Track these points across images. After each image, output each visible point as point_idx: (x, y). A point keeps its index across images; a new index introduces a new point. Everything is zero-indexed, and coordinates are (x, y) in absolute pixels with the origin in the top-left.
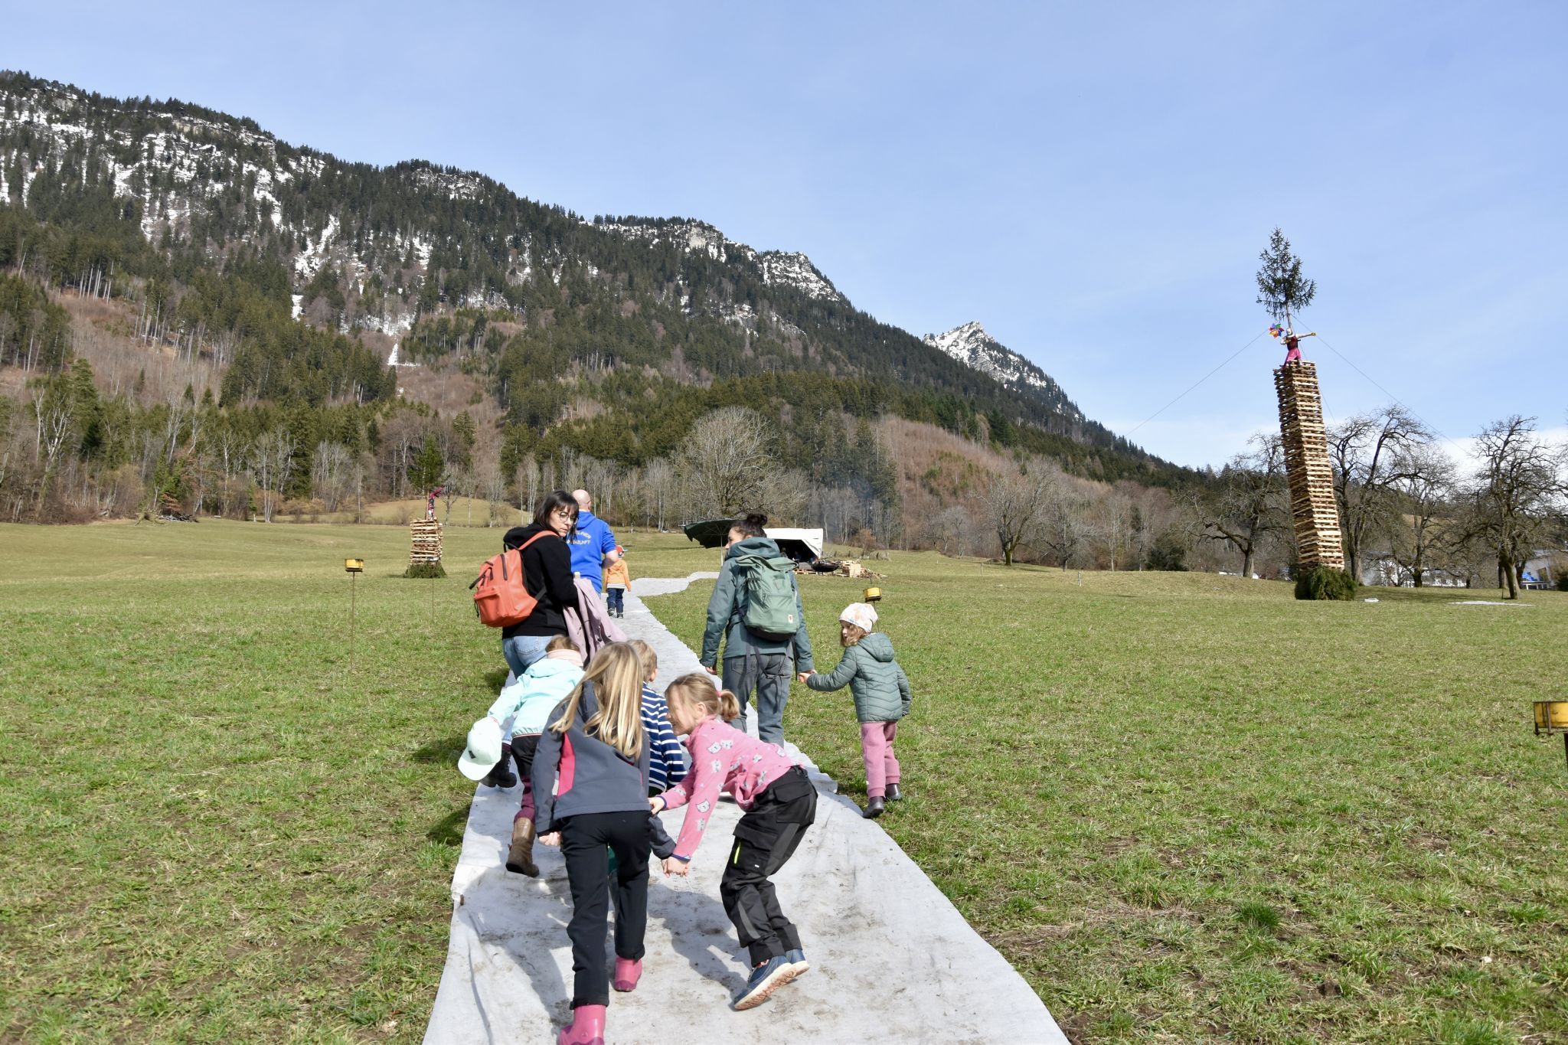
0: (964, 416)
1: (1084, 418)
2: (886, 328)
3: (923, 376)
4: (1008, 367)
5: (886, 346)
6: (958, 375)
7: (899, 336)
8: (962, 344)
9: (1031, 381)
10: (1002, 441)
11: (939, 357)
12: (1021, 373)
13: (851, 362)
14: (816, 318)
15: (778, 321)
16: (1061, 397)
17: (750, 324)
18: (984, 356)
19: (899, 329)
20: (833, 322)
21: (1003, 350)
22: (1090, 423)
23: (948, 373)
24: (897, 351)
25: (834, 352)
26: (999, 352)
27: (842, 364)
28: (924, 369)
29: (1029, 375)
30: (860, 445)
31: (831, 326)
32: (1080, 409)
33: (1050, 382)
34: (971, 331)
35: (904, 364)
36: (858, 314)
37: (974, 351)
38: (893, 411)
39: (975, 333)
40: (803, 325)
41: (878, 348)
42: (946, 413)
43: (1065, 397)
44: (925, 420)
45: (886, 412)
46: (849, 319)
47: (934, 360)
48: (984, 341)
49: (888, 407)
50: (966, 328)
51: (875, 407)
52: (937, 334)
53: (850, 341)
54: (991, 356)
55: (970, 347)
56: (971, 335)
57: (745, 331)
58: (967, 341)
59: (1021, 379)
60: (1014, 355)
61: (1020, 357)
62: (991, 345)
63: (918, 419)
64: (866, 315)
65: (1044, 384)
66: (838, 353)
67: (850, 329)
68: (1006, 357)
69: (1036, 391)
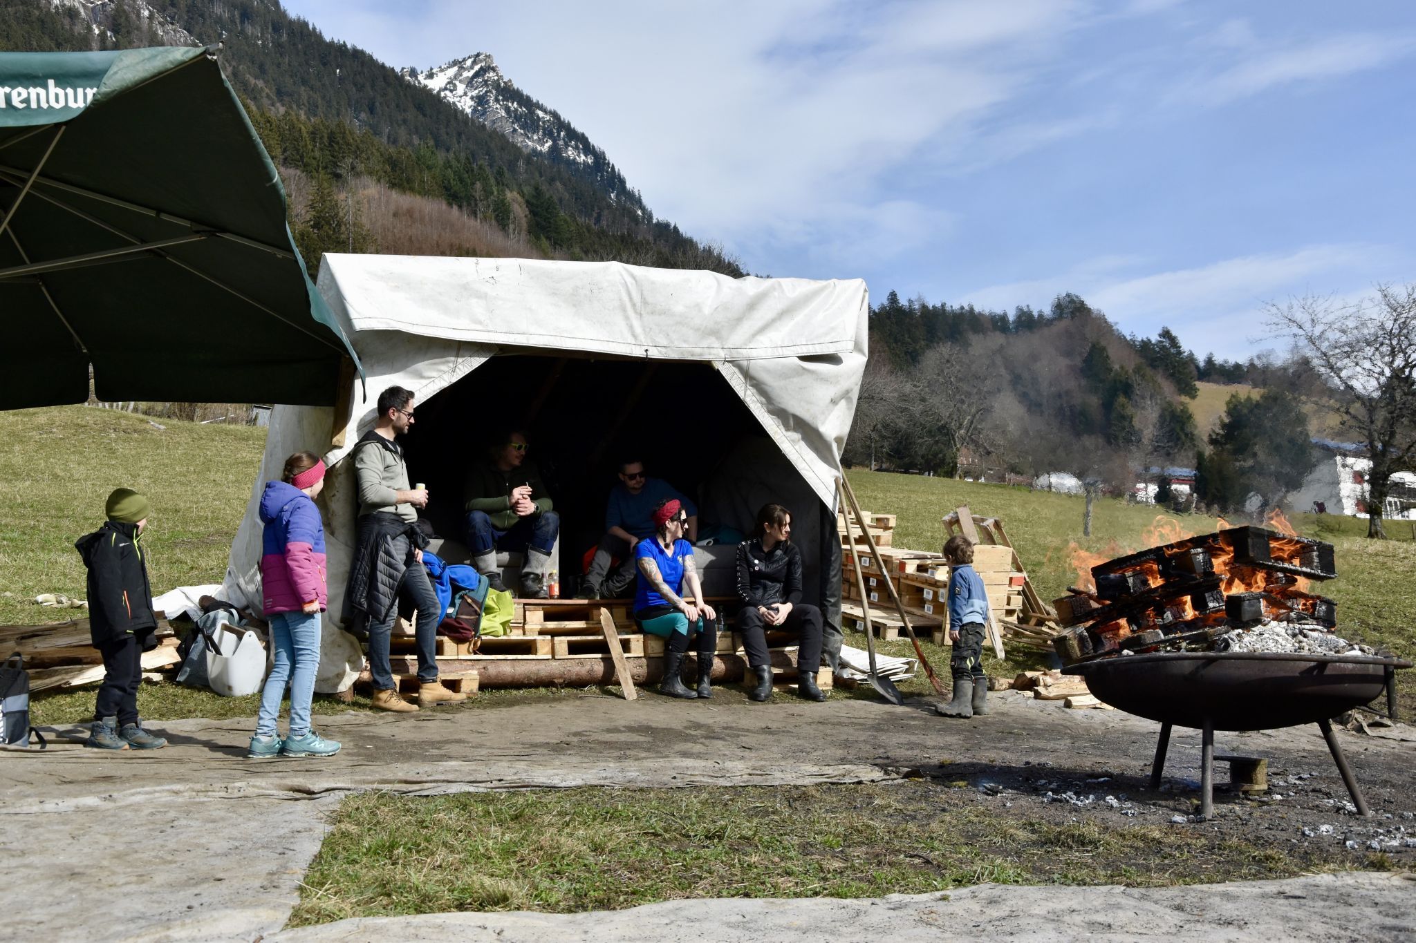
0: (487, 192)
1: (650, 216)
2: (340, 51)
3: (402, 133)
4: (535, 130)
5: (341, 79)
6: (459, 134)
7: (363, 64)
8: (461, 88)
9: (571, 153)
10: (548, 238)
11: (430, 104)
12: (554, 141)
13: (281, 101)
14: (219, 20)
15: (151, 17)
16: (616, 181)
17: (100, 16)
18: (497, 109)
19: (362, 52)
20: (249, 30)
21: (525, 101)
22: (659, 224)
23: (443, 131)
24: (360, 88)
25: (252, 81)
26: (520, 105)
27: (265, 101)
28: (405, 121)
29: (567, 145)
30: (317, 226)
31: (246, 38)
32: (645, 201)
33: (600, 158)
34: (477, 68)
35: (372, 110)
36: (291, 22)
37: (481, 100)
38: (370, 173)
39: (482, 71)
40: (197, 29)
41: (326, 81)
42: (456, 186)
43: (622, 182)
44: (424, 192)
45: (358, 175)
46: (276, 28)
47: (420, 108)
48: (496, 85)
49: (361, 167)
50: (469, 62)
51: (335, 165)
52: (423, 68)
53: (279, 65)
54: (507, 110)
55: (475, 93)
56: (477, 75)
57: (90, 29)
58: (470, 83)
59: (554, 149)
60: (545, 111)
61: (555, 115)
62: (508, 93)
63: (412, 190)
64: (306, 24)
65: (590, 160)
66: (260, 83)
67: (278, 45)
68: (532, 113)
69: (577, 170)
